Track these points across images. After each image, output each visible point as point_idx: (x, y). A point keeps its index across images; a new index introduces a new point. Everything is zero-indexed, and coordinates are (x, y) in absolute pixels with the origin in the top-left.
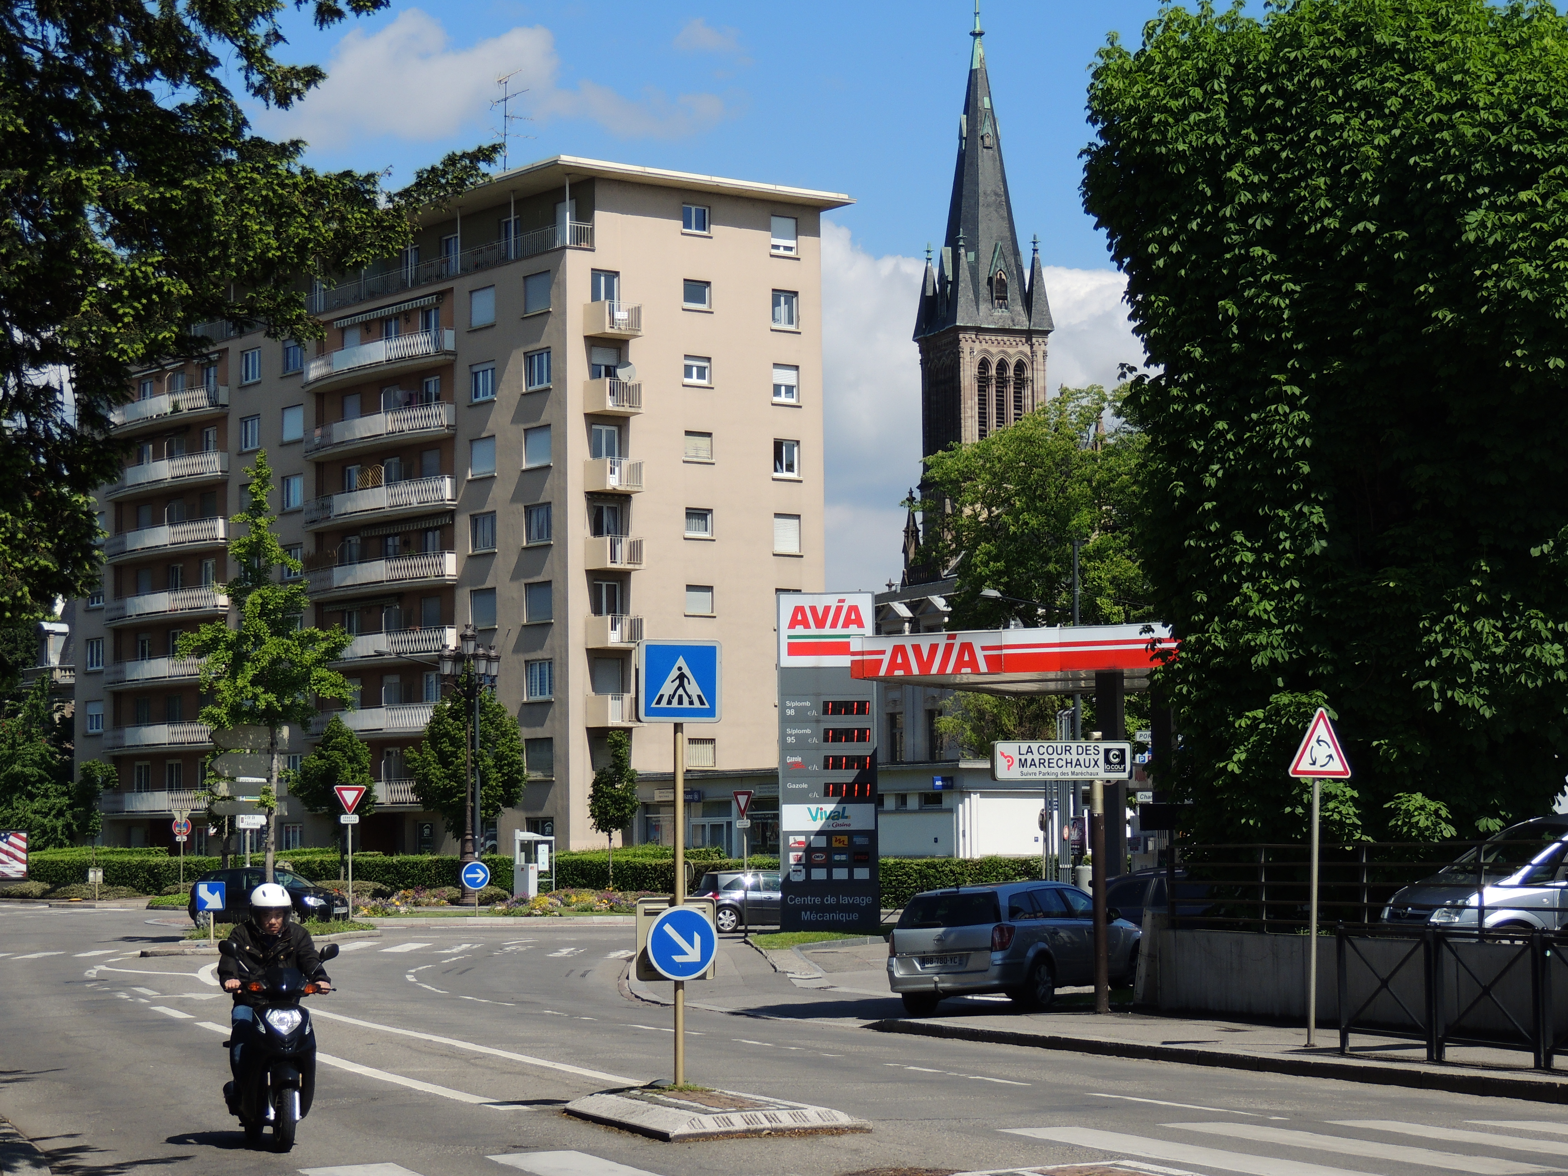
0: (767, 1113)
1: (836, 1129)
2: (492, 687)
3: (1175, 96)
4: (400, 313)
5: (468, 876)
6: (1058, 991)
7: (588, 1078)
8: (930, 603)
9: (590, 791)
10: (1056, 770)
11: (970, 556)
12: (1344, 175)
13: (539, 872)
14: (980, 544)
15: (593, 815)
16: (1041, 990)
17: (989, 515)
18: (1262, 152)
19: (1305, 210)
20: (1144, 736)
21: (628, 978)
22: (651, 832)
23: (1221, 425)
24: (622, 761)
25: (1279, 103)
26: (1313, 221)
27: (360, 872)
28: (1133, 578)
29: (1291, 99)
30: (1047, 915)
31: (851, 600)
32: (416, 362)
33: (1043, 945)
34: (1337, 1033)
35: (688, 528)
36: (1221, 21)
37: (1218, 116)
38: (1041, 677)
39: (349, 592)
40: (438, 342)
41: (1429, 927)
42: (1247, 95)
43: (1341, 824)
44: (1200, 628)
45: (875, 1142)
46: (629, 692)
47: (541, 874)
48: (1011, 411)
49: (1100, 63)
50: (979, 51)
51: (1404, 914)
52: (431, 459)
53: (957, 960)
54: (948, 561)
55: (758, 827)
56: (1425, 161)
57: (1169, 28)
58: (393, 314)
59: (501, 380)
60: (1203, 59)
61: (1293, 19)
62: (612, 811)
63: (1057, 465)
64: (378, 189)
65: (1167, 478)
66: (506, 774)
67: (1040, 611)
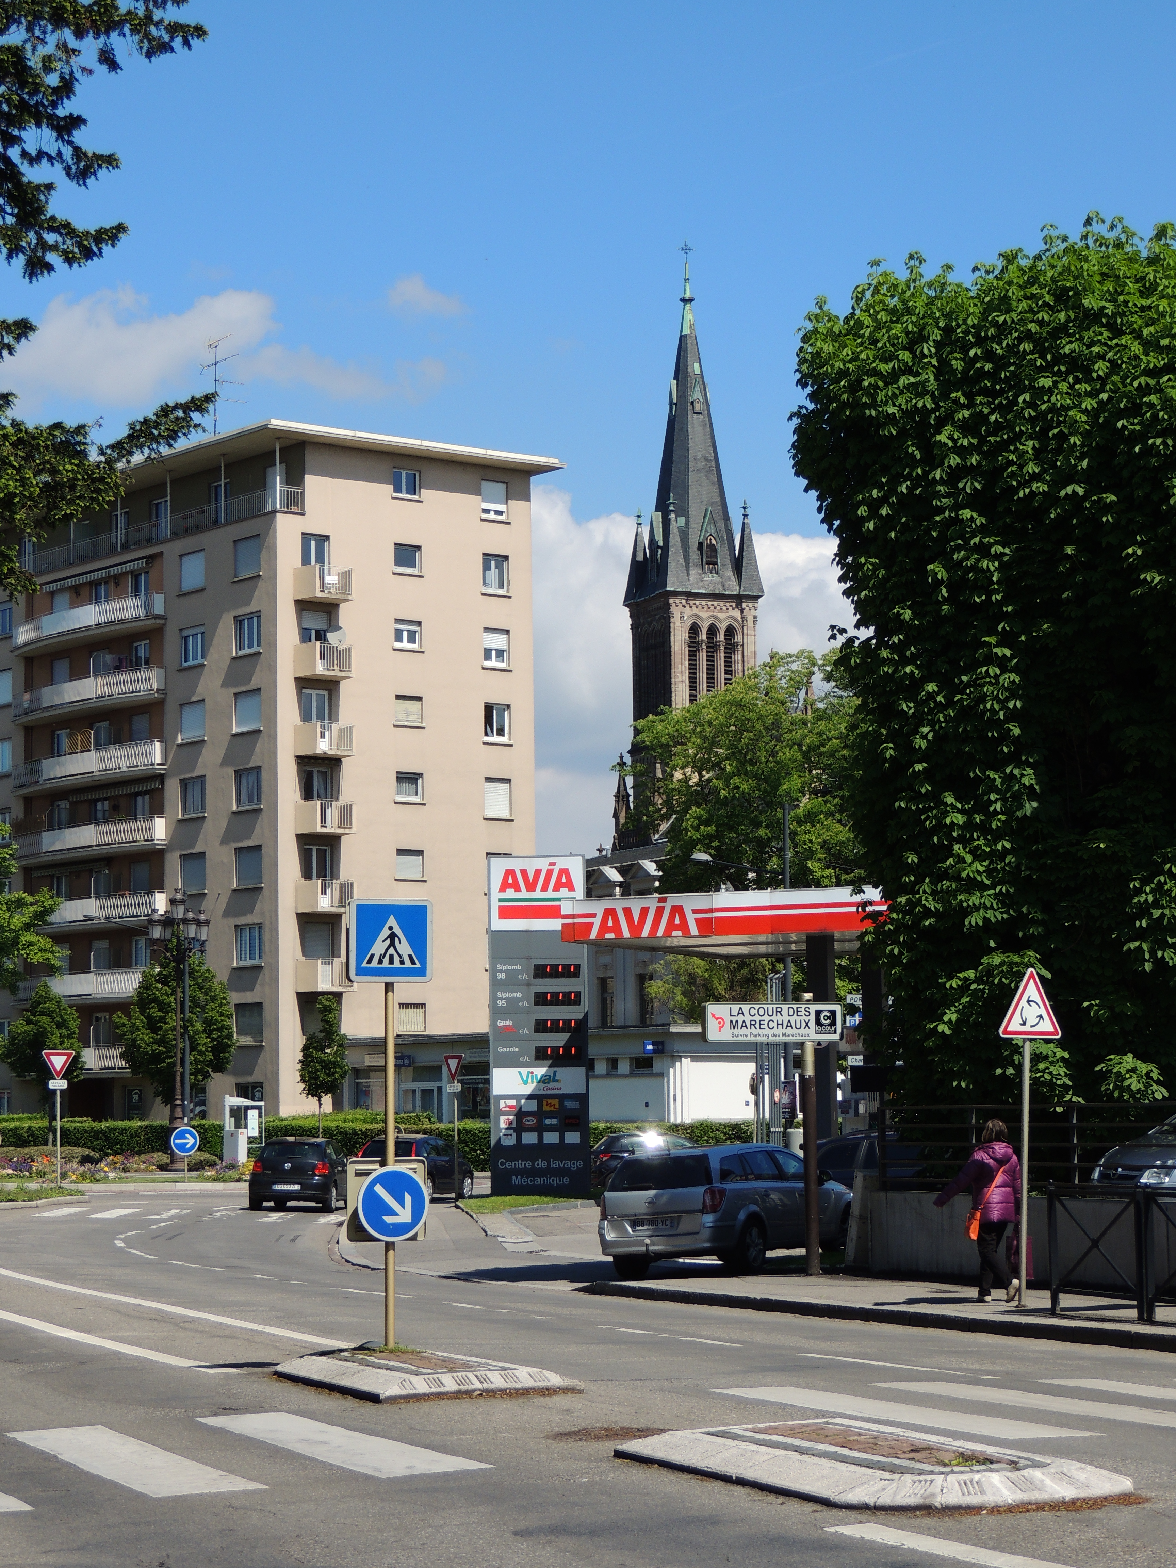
0: (478, 1374)
1: (547, 1389)
2: (202, 952)
3: (885, 360)
4: (109, 577)
5: (177, 1141)
6: (770, 1254)
7: (298, 1341)
8: (641, 868)
9: (300, 1056)
10: (767, 1031)
11: (680, 820)
12: (1052, 439)
13: (249, 1138)
14: (691, 808)
15: (303, 1080)
16: (753, 1252)
17: (700, 779)
18: (971, 415)
19: (1013, 475)
20: (856, 999)
21: (338, 1243)
22: (361, 1097)
23: (931, 687)
24: (331, 1025)
25: (988, 367)
26: (1021, 485)
27: (68, 1138)
28: (843, 842)
29: (1000, 362)
30: (759, 1178)
31: (562, 863)
32: (126, 626)
33: (754, 1208)
34: (1047, 1294)
35: (399, 793)
36: (930, 285)
37: (927, 381)
38: (751, 940)
39: (59, 857)
40: (147, 605)
41: (1139, 1187)
42: (956, 359)
43: (1051, 1085)
44: (911, 889)
45: (586, 1403)
46: (339, 957)
47: (251, 1140)
48: (721, 675)
49: (809, 326)
50: (689, 317)
51: (1114, 1175)
52: (141, 723)
53: (668, 1223)
54: (659, 825)
55: (469, 1092)
56: (1133, 424)
57: (878, 292)
58: (102, 578)
59: (211, 644)
60: (912, 322)
61: (1001, 283)
62: (322, 1076)
63: (767, 729)
64: (88, 441)
65: (877, 740)
66: (216, 1039)
67: (751, 875)
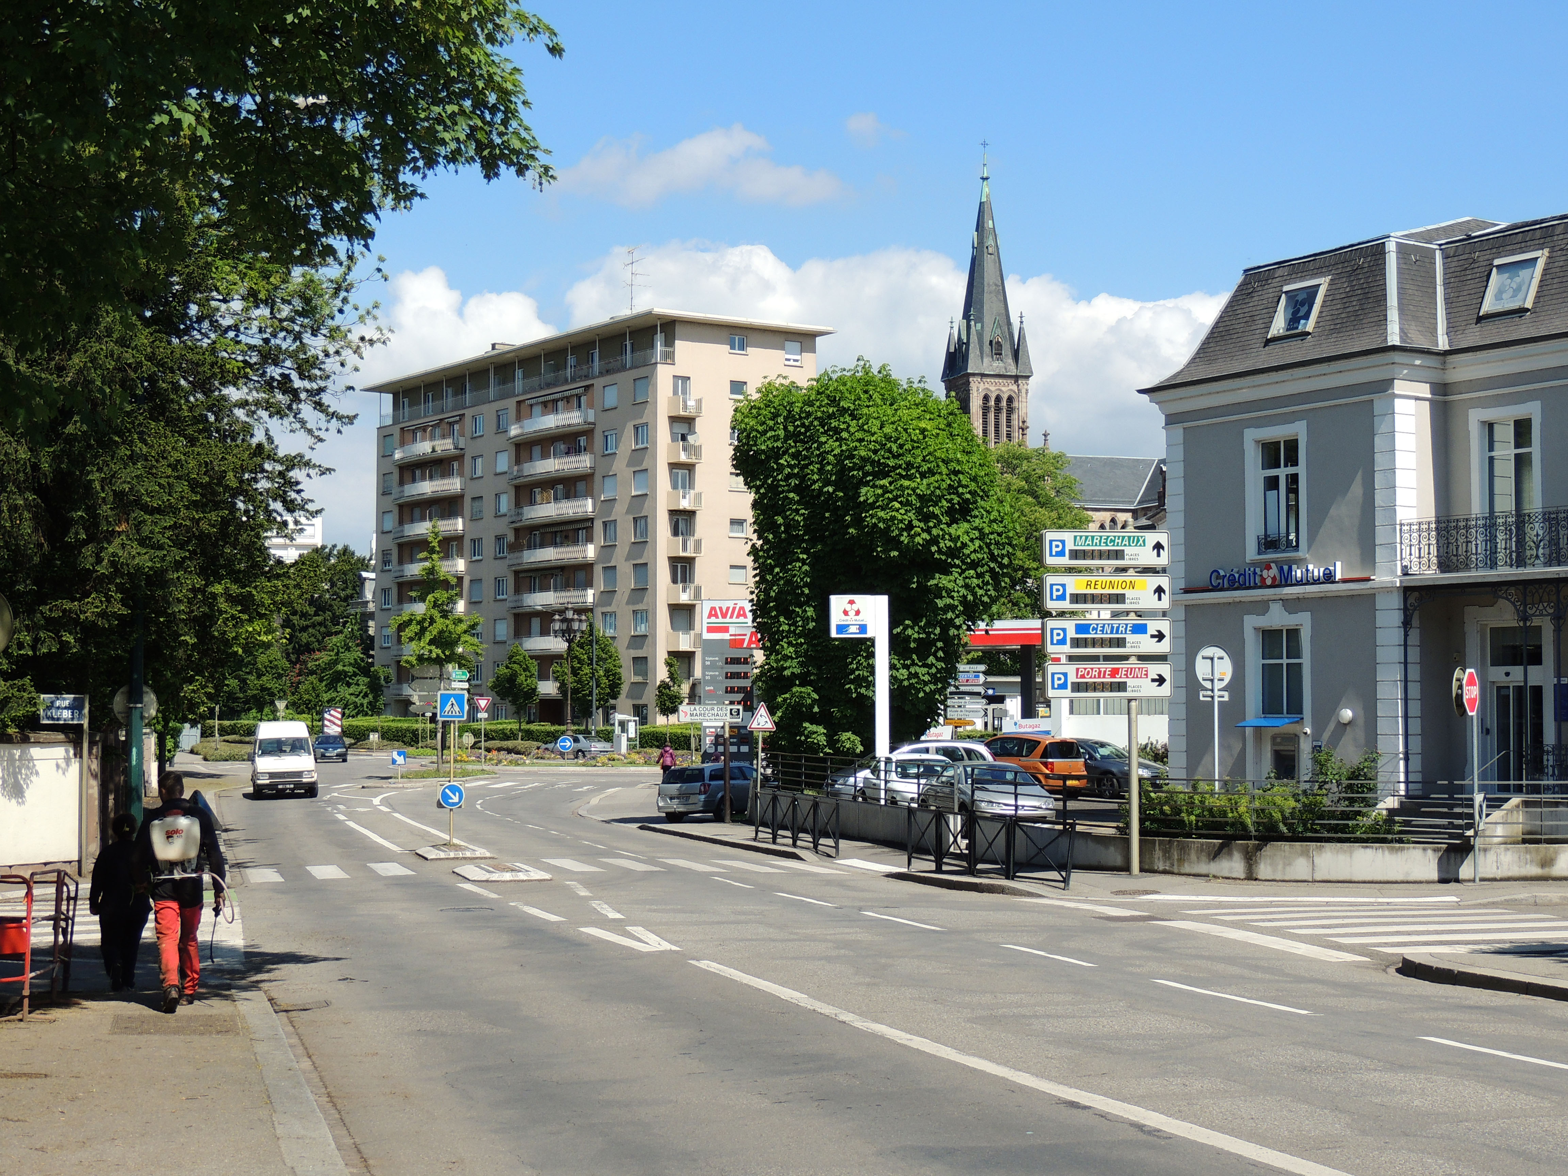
4: (563, 397)
13: (629, 738)
19: (809, 479)
24: (673, 674)
25: (803, 430)
26: (812, 484)
29: (808, 429)
31: (740, 604)
32: (573, 428)
35: (732, 531)
39: (533, 566)
40: (585, 416)
42: (791, 425)
48: (1004, 428)
50: (986, 190)
52: (581, 486)
53: (685, 798)
58: (560, 398)
59: (620, 441)
66: (612, 680)
